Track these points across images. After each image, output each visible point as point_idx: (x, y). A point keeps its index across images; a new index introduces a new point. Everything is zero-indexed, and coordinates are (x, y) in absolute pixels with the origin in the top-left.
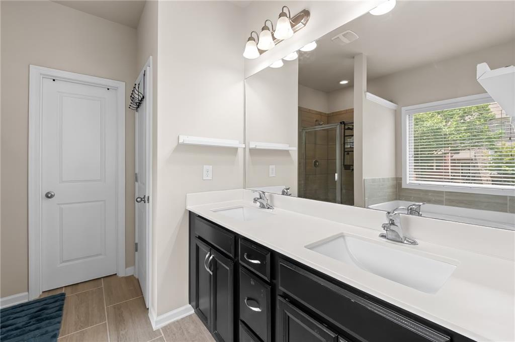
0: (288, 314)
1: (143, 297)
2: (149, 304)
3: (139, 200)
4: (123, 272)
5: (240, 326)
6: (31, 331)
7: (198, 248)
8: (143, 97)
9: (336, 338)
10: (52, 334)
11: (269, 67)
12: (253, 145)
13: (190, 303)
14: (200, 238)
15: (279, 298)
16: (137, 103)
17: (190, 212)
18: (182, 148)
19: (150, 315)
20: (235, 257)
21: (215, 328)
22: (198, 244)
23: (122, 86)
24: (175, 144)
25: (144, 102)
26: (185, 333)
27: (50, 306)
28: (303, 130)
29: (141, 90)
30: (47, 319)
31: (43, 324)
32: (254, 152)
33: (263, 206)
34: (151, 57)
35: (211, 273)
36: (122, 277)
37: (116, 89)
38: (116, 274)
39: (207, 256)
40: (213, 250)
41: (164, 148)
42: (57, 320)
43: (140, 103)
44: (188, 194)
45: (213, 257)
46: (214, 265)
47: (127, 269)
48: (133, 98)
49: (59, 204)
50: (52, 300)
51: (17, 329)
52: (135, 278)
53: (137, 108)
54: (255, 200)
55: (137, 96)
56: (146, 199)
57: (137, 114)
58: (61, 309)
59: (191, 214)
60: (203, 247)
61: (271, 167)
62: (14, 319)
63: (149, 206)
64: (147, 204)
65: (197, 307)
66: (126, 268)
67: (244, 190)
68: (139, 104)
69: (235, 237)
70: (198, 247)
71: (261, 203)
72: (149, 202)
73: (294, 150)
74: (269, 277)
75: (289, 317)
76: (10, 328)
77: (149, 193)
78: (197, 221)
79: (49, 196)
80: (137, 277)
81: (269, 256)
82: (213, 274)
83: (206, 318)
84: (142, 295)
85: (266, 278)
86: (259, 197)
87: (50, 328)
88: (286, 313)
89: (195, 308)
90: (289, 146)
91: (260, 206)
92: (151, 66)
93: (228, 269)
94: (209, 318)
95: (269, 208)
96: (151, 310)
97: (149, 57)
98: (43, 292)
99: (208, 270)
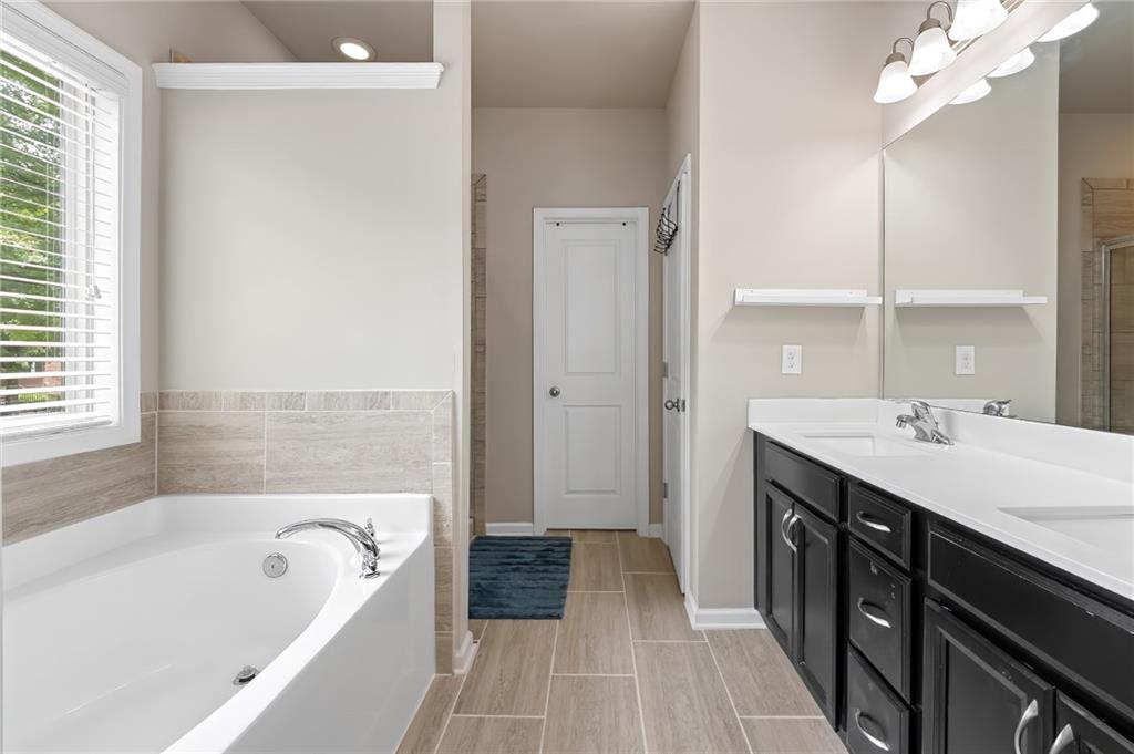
0: (947, 636)
1: (676, 576)
2: (686, 587)
3: (669, 404)
4: (646, 530)
5: (849, 654)
6: (538, 571)
7: (770, 502)
8: (676, 229)
9: (1051, 693)
10: (561, 583)
11: (948, 106)
12: (903, 298)
13: (756, 608)
14: (774, 483)
15: (928, 602)
16: (665, 240)
17: (756, 433)
18: (741, 312)
19: (686, 604)
20: (841, 521)
21: (802, 657)
22: (770, 495)
23: (642, 214)
24: (727, 307)
25: (677, 237)
26: (747, 654)
27: (557, 549)
28: (1099, 244)
29: (673, 218)
30: (554, 563)
31: (551, 567)
32: (909, 314)
33: (922, 436)
34: (689, 155)
35: (795, 549)
36: (645, 538)
37: (635, 222)
38: (635, 531)
39: (786, 516)
40: (798, 506)
41: (710, 315)
42: (565, 568)
43: (670, 240)
44: (751, 401)
45: (799, 519)
46: (800, 532)
47: (653, 525)
48: (660, 234)
49: (565, 406)
50: (558, 543)
51: (526, 564)
52: (663, 543)
53: (666, 249)
54: (901, 421)
55: (666, 228)
56: (680, 404)
57: (665, 258)
58: (569, 557)
59: (758, 437)
60: (780, 500)
61: (960, 350)
62: (523, 551)
63: (685, 416)
64: (681, 412)
65: (769, 615)
66: (650, 523)
67: (881, 401)
68: (669, 243)
69: (842, 480)
70: (771, 500)
71: (918, 429)
72: (684, 410)
73: (1043, 303)
74: (909, 560)
75: (947, 642)
76: (518, 560)
77: (685, 395)
78: (769, 451)
79: (554, 393)
80: (667, 543)
81: (907, 517)
82: (798, 550)
83: (785, 635)
84: (674, 571)
85: (900, 562)
86: (913, 415)
87: (558, 576)
88: (941, 634)
89: (765, 614)
90: (1024, 295)
91: (917, 438)
92: (689, 172)
93: (826, 541)
94: (790, 637)
95: (939, 441)
96: (688, 595)
97: (686, 156)
98: (548, 530)
99: (789, 542)
